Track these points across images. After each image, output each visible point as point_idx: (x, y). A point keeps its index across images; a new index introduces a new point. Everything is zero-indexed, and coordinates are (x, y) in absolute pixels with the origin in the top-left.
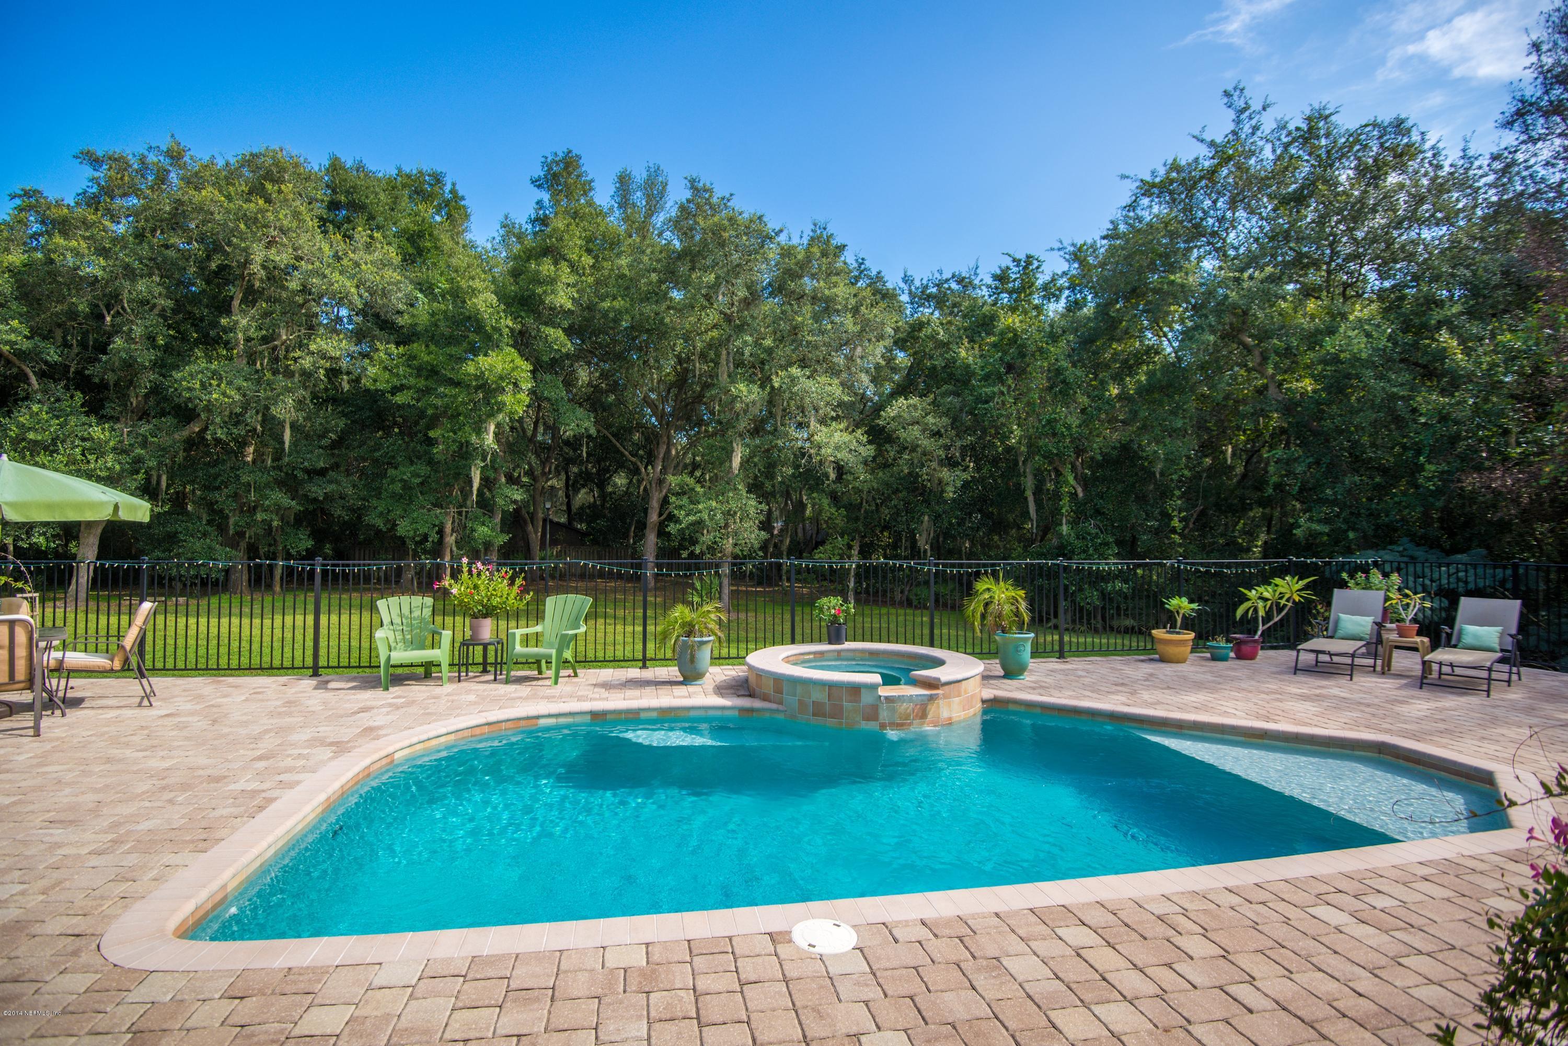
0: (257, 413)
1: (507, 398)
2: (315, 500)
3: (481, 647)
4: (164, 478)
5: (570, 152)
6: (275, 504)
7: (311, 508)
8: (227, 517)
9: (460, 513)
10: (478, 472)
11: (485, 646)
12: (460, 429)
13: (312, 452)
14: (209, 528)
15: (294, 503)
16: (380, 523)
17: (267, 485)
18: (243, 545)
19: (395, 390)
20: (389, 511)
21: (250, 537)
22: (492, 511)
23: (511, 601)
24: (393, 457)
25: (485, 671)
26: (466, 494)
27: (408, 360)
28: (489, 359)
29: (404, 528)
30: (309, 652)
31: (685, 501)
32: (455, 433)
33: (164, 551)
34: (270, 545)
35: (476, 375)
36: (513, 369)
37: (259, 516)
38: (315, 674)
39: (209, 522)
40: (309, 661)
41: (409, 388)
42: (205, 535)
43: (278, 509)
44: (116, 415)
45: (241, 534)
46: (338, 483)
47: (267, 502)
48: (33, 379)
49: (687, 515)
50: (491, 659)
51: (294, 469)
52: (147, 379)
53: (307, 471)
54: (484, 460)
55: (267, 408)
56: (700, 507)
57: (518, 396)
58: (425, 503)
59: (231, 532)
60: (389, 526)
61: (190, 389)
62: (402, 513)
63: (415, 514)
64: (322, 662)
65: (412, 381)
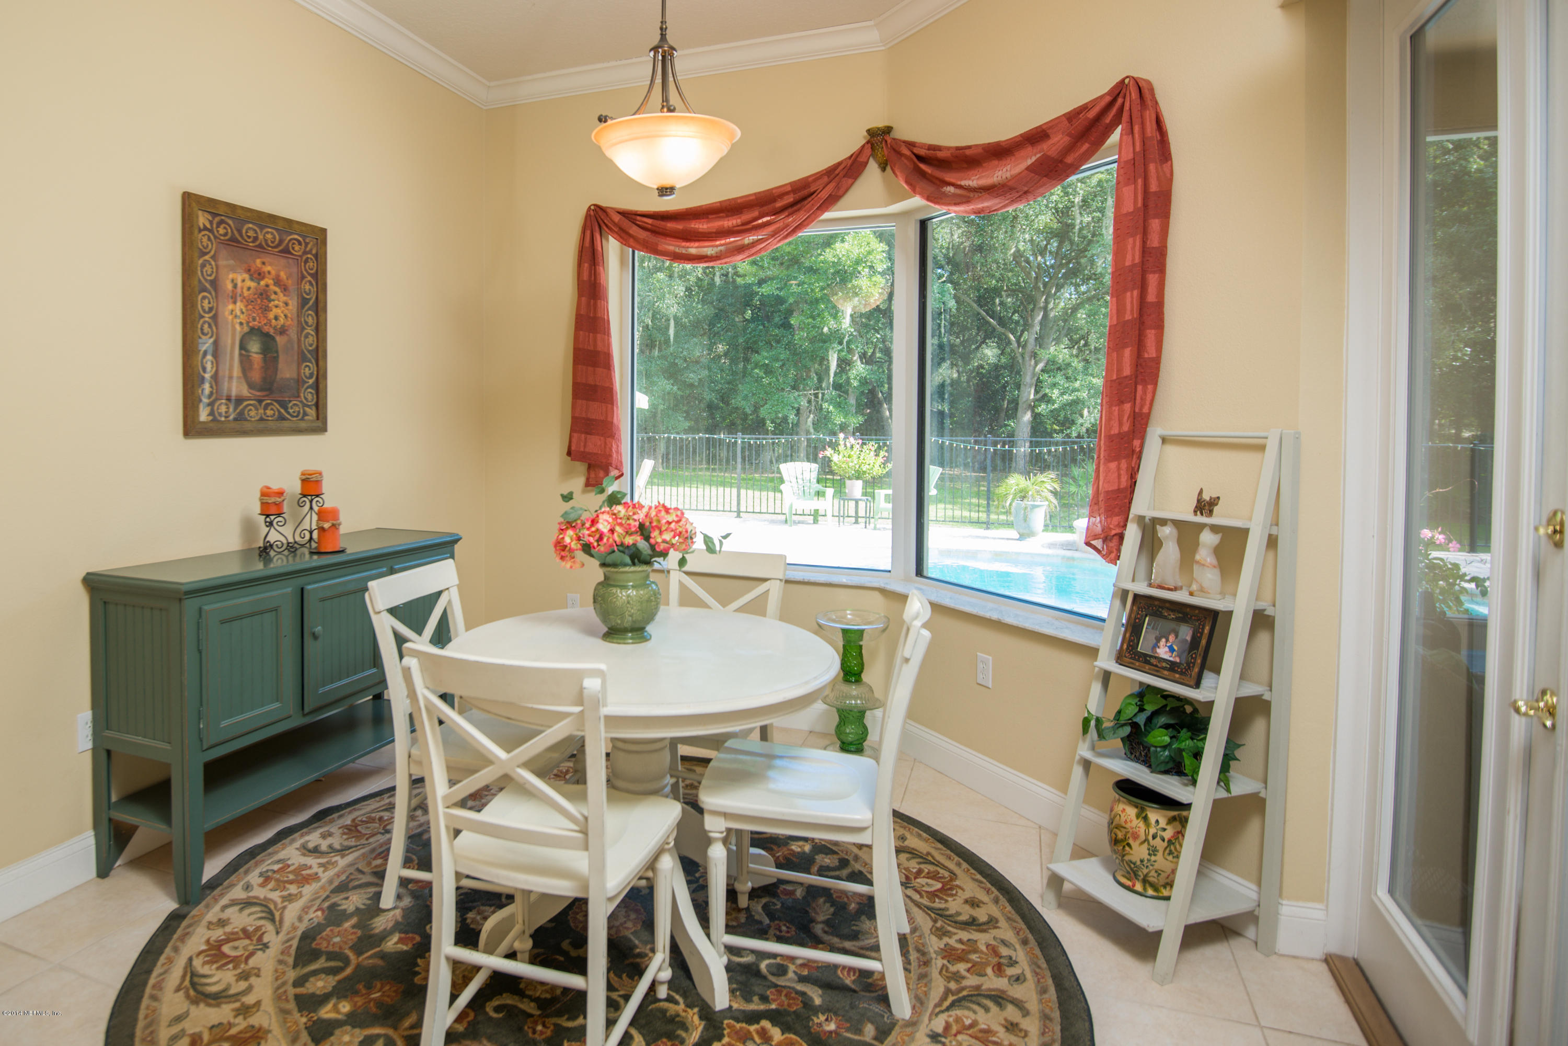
0: (648, 310)
1: (863, 282)
2: (692, 385)
3: (854, 502)
9: (816, 395)
10: (835, 356)
11: (857, 501)
12: (819, 315)
15: (675, 389)
16: (745, 406)
17: (655, 373)
19: (761, 282)
20: (753, 394)
22: (846, 392)
23: (877, 467)
24: (755, 342)
25: (856, 522)
26: (822, 376)
28: (846, 245)
29: (765, 412)
30: (734, 503)
31: (1060, 379)
32: (814, 319)
35: (833, 262)
36: (869, 253)
38: (738, 516)
40: (734, 508)
41: (773, 279)
47: (655, 389)
49: (1062, 394)
50: (862, 513)
51: (676, 357)
53: (686, 359)
54: (840, 343)
56: (1077, 384)
57: (874, 279)
58: (785, 386)
60: (753, 409)
62: (765, 396)
63: (776, 397)
64: (743, 509)
65: (776, 272)
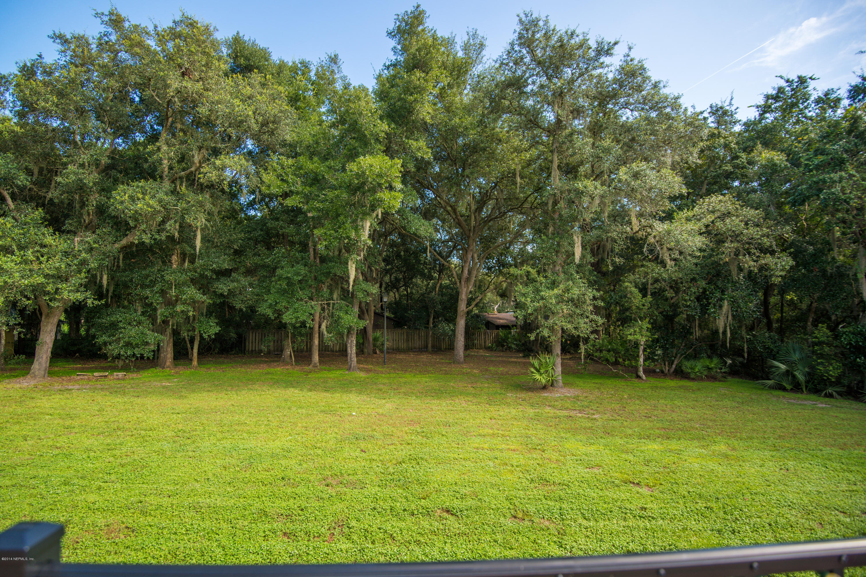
0: (176, 222)
2: (222, 295)
4: (105, 277)
5: (418, 6)
6: (190, 298)
7: (218, 301)
8: (155, 310)
9: (328, 305)
12: (340, 227)
13: (219, 257)
14: (143, 318)
15: (205, 297)
16: (269, 312)
17: (184, 284)
18: (169, 331)
20: (277, 303)
21: (173, 325)
22: (351, 303)
24: (279, 262)
26: (332, 289)
27: (296, 170)
28: (368, 160)
29: (287, 318)
31: (529, 289)
32: (337, 231)
33: (109, 336)
34: (189, 331)
37: (179, 308)
39: (143, 313)
41: (297, 193)
42: (139, 323)
43: (193, 302)
44: (73, 229)
45: (165, 322)
46: (238, 281)
47: (184, 297)
48: (9, 201)
51: (205, 270)
52: (94, 199)
53: (213, 271)
54: (359, 254)
55: (183, 218)
56: (542, 294)
57: (393, 194)
58: (303, 297)
59: (159, 321)
60: (276, 315)
61: (122, 202)
62: (287, 305)
63: (296, 305)
65: (299, 187)
